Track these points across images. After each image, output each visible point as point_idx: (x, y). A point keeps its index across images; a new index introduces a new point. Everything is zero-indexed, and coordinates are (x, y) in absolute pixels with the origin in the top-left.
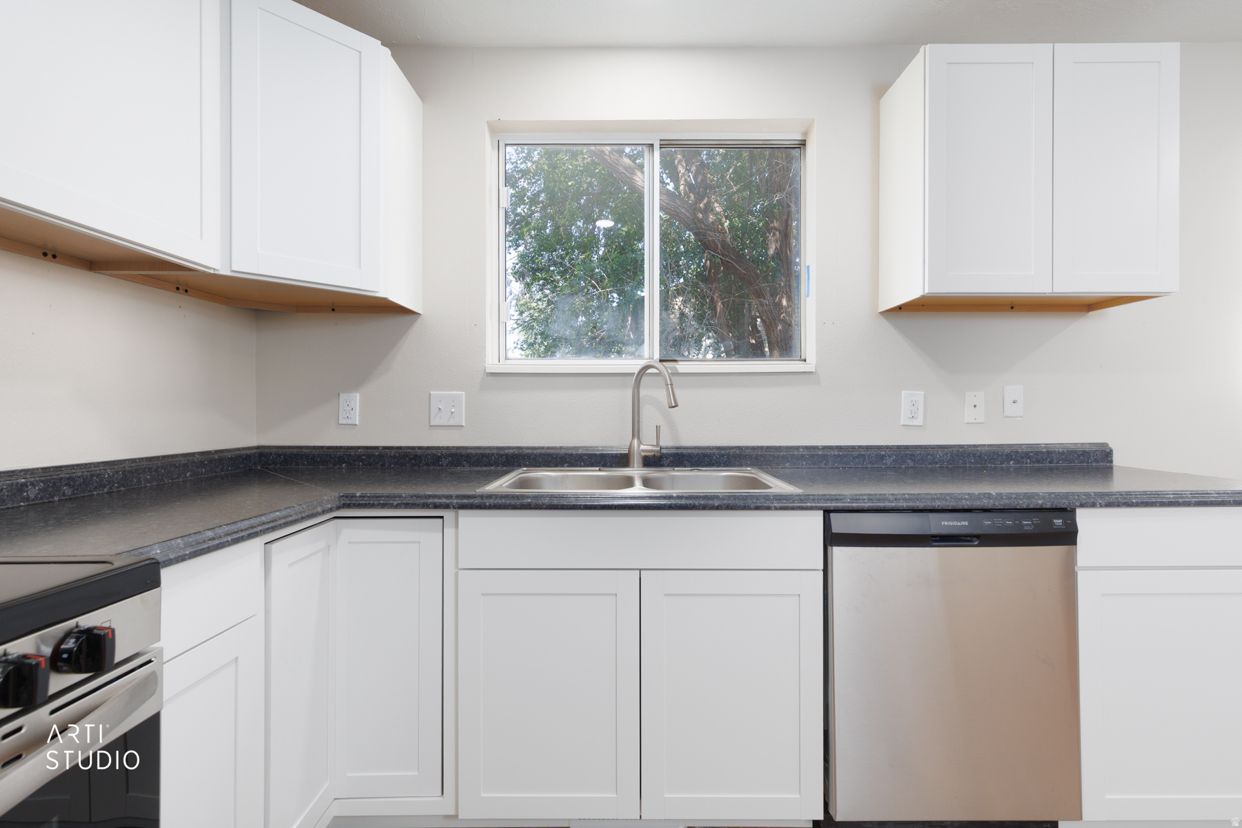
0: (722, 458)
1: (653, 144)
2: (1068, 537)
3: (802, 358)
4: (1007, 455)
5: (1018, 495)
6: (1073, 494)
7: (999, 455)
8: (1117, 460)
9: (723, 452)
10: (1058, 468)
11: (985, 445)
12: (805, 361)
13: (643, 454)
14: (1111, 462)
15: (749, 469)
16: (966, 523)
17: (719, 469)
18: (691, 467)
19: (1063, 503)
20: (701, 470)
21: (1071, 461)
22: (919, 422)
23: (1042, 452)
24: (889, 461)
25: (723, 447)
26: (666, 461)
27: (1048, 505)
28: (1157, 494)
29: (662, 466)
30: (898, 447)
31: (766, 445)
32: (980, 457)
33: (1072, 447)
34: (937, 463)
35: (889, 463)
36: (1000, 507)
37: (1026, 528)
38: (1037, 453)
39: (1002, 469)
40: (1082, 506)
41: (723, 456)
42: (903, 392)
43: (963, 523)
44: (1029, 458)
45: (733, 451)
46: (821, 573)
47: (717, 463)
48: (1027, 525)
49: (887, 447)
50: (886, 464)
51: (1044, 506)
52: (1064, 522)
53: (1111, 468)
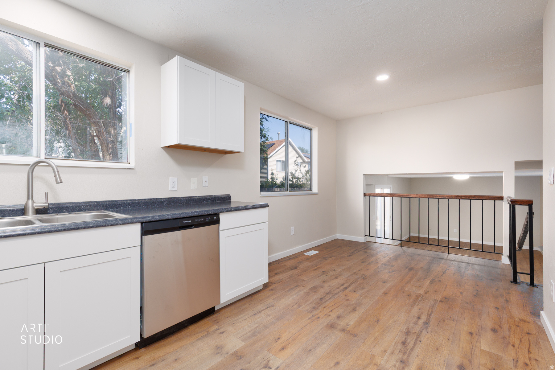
0: (87, 207)
1: (40, 43)
2: (217, 222)
3: (128, 162)
4: (203, 199)
5: (205, 211)
6: (219, 209)
7: (201, 200)
8: (232, 199)
9: (88, 204)
10: (217, 203)
11: (197, 196)
12: (129, 163)
13: (36, 208)
14: (230, 200)
15: (102, 211)
16: (190, 221)
17: (85, 212)
18: (68, 212)
19: (216, 212)
20: (75, 214)
21: (221, 200)
22: (175, 189)
23: (213, 198)
24: (165, 204)
25: (87, 202)
26: (50, 211)
27: (213, 213)
28: (237, 207)
29: (49, 213)
30: (168, 198)
31: (111, 200)
32: (195, 200)
33: (221, 196)
34: (182, 203)
35: (165, 205)
36: (200, 215)
37: (207, 221)
38: (212, 198)
39: (202, 204)
40: (221, 212)
41: (87, 206)
42: (170, 178)
43: (189, 221)
44: (209, 200)
45: (93, 203)
46: (140, 247)
47: (84, 209)
48: (207, 220)
49: (164, 198)
50: (164, 205)
51: (212, 213)
52: (217, 218)
53: (230, 202)
